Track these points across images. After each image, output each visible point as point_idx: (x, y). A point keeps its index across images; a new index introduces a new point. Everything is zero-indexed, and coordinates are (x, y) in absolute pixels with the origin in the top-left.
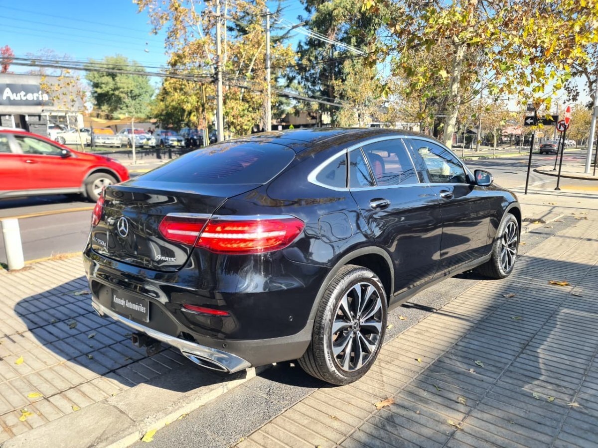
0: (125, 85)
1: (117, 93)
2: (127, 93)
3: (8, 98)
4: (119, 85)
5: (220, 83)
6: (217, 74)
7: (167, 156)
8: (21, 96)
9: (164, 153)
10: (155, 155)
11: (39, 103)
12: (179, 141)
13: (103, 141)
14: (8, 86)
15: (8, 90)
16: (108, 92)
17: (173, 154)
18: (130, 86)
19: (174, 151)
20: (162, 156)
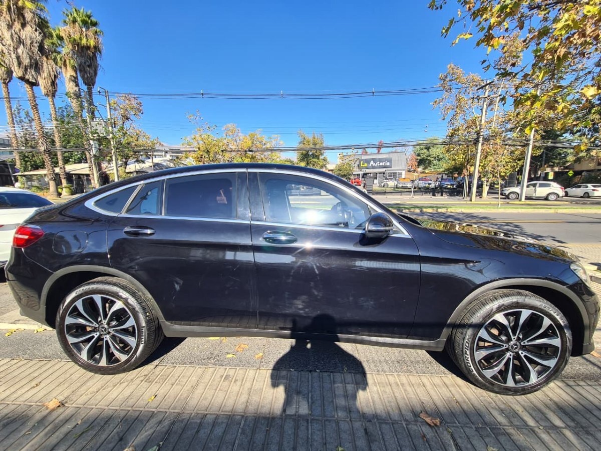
0: (434, 153)
1: (429, 158)
2: (435, 158)
3: (372, 165)
4: (431, 153)
5: (480, 144)
6: (478, 138)
7: (440, 194)
8: (378, 164)
9: (438, 193)
10: (431, 193)
11: (385, 167)
12: (452, 185)
13: (402, 185)
14: (373, 159)
15: (372, 162)
16: (424, 158)
17: (444, 193)
18: (437, 153)
19: (445, 192)
20: (436, 195)
